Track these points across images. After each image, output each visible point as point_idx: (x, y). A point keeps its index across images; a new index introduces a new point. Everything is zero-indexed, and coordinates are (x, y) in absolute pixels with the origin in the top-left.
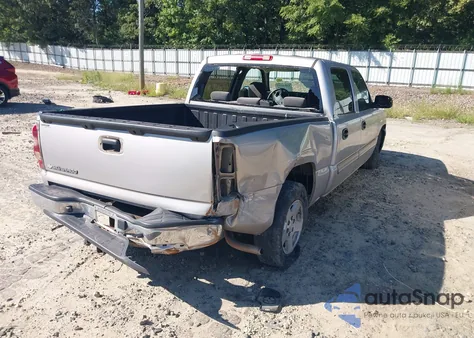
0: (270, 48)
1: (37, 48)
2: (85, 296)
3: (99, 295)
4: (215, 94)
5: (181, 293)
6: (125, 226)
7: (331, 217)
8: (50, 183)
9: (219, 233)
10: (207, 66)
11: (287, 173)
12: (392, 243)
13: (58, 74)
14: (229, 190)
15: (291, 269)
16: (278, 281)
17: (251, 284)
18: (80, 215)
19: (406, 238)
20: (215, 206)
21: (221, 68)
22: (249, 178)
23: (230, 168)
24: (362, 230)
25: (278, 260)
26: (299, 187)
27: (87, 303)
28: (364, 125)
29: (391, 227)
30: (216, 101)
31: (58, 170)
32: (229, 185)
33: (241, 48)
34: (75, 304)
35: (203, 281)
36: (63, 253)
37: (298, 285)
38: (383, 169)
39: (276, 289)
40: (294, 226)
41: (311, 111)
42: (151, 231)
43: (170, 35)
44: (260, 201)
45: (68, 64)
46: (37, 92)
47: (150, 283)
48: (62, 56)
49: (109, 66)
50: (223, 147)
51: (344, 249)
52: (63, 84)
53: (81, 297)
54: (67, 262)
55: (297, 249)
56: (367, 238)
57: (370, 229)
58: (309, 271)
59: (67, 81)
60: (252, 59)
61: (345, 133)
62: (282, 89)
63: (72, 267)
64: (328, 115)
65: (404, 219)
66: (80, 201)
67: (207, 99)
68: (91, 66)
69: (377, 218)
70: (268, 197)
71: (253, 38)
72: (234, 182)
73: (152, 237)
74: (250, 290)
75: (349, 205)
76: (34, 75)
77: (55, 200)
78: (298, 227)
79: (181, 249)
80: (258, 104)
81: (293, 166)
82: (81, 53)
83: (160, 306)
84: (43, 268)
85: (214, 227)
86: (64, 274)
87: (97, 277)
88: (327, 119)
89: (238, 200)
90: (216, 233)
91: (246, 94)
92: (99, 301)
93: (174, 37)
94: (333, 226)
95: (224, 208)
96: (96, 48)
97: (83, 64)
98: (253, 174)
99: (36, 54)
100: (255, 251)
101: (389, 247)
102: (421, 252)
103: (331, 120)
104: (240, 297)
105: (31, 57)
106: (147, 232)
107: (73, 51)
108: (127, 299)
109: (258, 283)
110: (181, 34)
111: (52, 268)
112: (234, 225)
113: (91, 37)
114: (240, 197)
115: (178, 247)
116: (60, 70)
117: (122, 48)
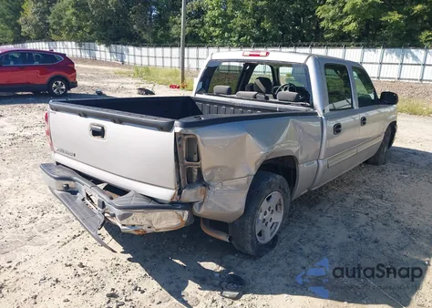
0: (304, 46)
1: (102, 47)
2: (70, 265)
3: (81, 266)
4: (218, 88)
5: (152, 271)
6: (103, 205)
7: (321, 210)
8: (58, 164)
9: (185, 218)
10: (211, 62)
11: (259, 164)
12: (376, 242)
13: (117, 69)
14: (195, 178)
15: (264, 259)
16: (247, 269)
17: (221, 268)
18: (74, 192)
19: (393, 237)
20: (180, 193)
21: (223, 64)
22: (215, 168)
23: (195, 158)
24: (348, 226)
25: (249, 249)
26: (278, 179)
27: (70, 272)
28: (364, 121)
29: (380, 225)
30: (218, 95)
31: (62, 151)
32: (196, 173)
33: (276, 46)
34: (60, 272)
35: (177, 261)
36: (67, 225)
37: (266, 275)
38: (390, 166)
39: (243, 277)
40: (272, 216)
41: (302, 105)
42: (121, 212)
43: (214, 34)
44: (229, 191)
45: (126, 60)
46: (95, 84)
47: (129, 259)
48: (122, 54)
49: (159, 62)
50: (186, 137)
51: (323, 243)
52: (118, 78)
53: (67, 266)
54: (66, 233)
55: (275, 239)
56: (351, 233)
57: (357, 226)
58: (281, 262)
59: (121, 75)
60: (251, 55)
61: (338, 129)
62: (290, 84)
63: (68, 239)
64: (319, 110)
65: (397, 217)
66: (74, 181)
67: (211, 93)
68: (145, 62)
69: (367, 214)
70: (238, 187)
71: (290, 37)
72: (200, 171)
73: (123, 217)
74: (217, 275)
75: (343, 200)
76: (97, 70)
77: (55, 178)
78: (278, 218)
79: (149, 231)
80: (255, 98)
81: (264, 158)
82: (138, 51)
83: (130, 281)
84: (46, 237)
85: (180, 212)
86: (61, 244)
87: (86, 249)
88: (316, 114)
89: (204, 188)
90: (181, 217)
91: (252, 88)
92: (80, 271)
93: (217, 37)
94: (321, 219)
95: (188, 195)
96: (150, 46)
97: (138, 61)
98: (219, 165)
99: (102, 51)
100: (224, 238)
101: (371, 246)
102: (405, 253)
103: (320, 114)
104: (206, 281)
105: (98, 55)
106: (118, 212)
107: (131, 49)
108: (104, 272)
109: (228, 268)
110: (223, 33)
111: (52, 238)
112: (202, 211)
113: (146, 36)
114: (206, 185)
115: (145, 228)
116: (119, 65)
117: (172, 47)
